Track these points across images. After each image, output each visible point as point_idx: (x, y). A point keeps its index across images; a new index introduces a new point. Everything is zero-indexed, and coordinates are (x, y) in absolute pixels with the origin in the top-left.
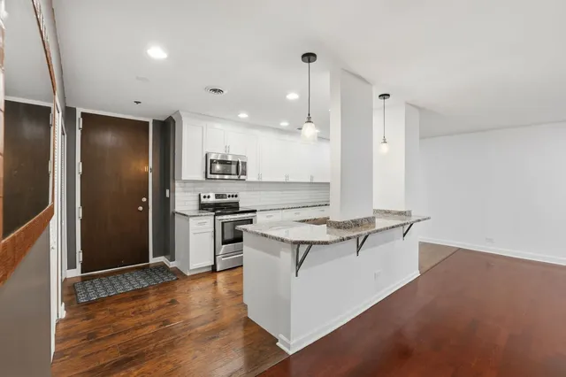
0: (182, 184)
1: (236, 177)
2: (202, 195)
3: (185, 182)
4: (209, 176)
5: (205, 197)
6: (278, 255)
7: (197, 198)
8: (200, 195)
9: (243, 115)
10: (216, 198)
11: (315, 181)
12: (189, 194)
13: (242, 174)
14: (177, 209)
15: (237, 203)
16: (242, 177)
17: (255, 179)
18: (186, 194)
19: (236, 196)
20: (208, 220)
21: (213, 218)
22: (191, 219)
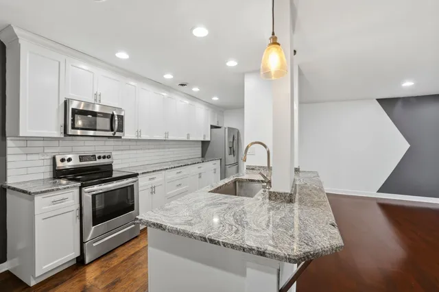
0: (23, 143)
1: (110, 134)
2: (58, 159)
3: (27, 139)
4: (70, 131)
5: (63, 160)
6: (243, 274)
7: (50, 162)
8: (54, 159)
9: (122, 55)
10: (81, 160)
11: (191, 139)
12: (36, 157)
13: (118, 131)
14: (11, 181)
15: (110, 166)
16: (118, 134)
17: (133, 136)
18: (29, 157)
19: (109, 157)
20: (69, 196)
21: (77, 191)
22: (38, 199)
